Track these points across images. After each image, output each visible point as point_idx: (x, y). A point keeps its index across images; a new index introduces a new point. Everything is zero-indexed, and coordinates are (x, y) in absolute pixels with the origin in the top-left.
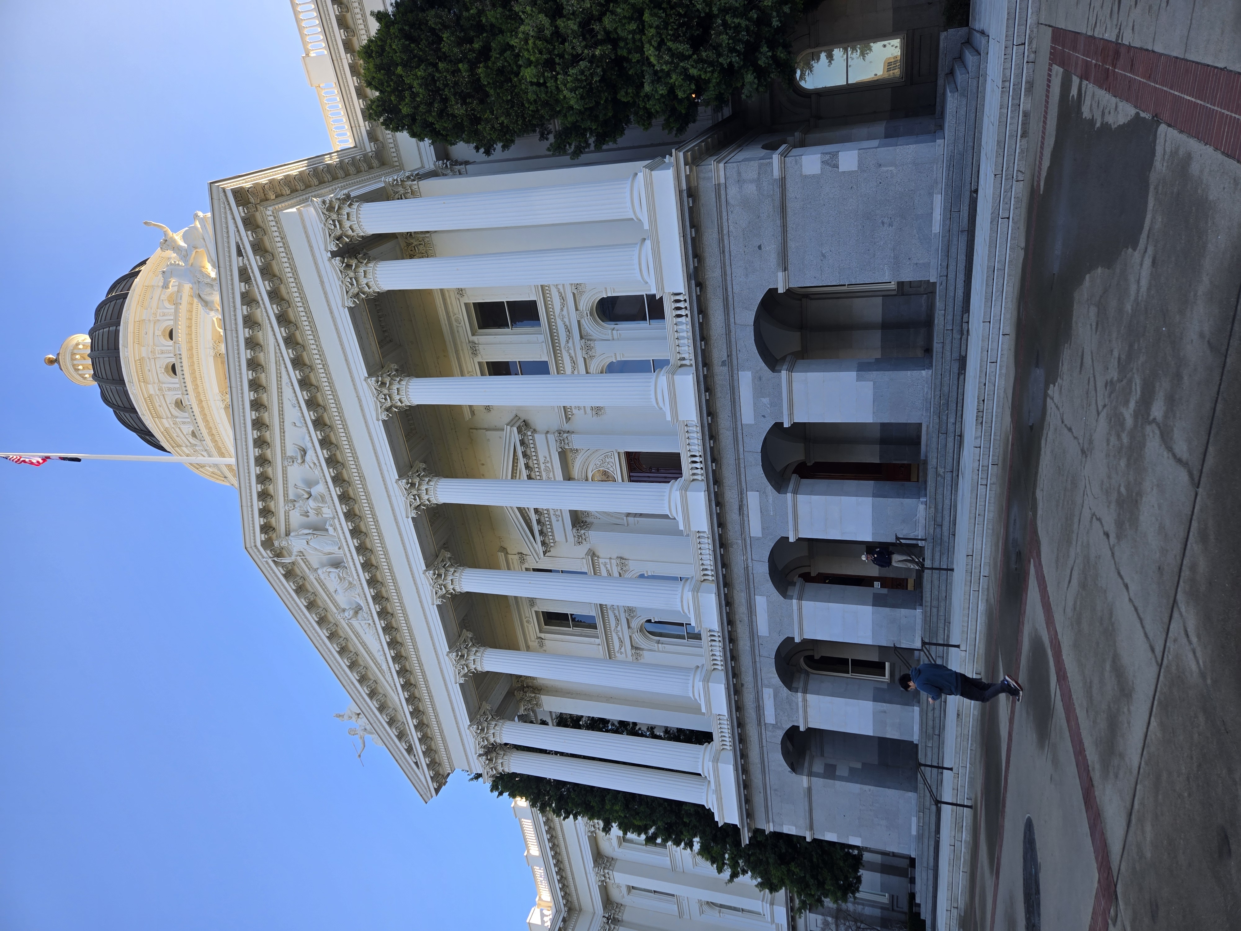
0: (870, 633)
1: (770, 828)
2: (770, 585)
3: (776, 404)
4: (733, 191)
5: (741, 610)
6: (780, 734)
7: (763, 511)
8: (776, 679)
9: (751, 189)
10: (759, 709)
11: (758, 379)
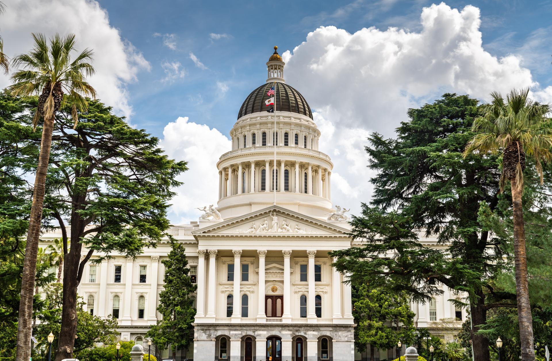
0: (259, 355)
1: (195, 330)
2: (270, 335)
3: (311, 338)
4: (349, 333)
5: (263, 328)
6: (228, 335)
7: (288, 334)
8: (244, 334)
9: (350, 336)
10: (235, 330)
11: (316, 335)
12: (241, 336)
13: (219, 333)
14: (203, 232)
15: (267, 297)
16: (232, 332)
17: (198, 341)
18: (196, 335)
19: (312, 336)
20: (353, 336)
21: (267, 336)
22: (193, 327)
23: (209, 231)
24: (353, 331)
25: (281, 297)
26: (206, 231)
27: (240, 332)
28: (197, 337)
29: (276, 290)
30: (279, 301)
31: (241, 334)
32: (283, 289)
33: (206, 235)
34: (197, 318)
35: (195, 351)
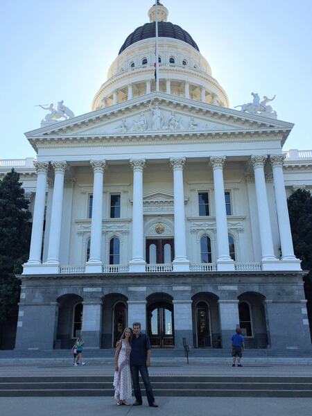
1: (23, 287)
3: (226, 298)
5: (139, 281)
6: (79, 294)
8: (106, 292)
9: (297, 293)
11: (234, 292)
12: (101, 296)
13: (64, 291)
14: (44, 134)
15: (149, 242)
16: (86, 290)
17: (25, 305)
18: (23, 296)
19: (227, 294)
20: (302, 293)
21: (148, 294)
22: (19, 282)
23: (53, 133)
24: (301, 283)
25: (171, 241)
26: (49, 132)
27: (100, 289)
28: (25, 300)
29: (163, 230)
30: (167, 247)
31: (102, 292)
32: (173, 228)
33: (48, 137)
34: (28, 266)
35: (20, 324)
